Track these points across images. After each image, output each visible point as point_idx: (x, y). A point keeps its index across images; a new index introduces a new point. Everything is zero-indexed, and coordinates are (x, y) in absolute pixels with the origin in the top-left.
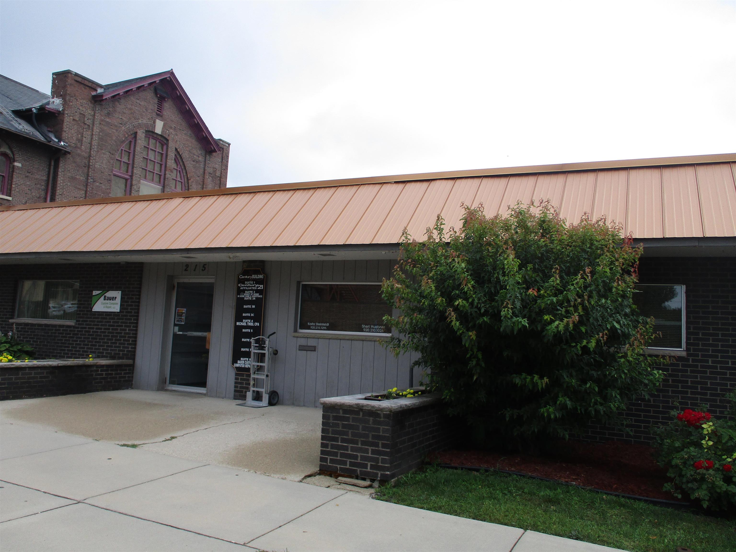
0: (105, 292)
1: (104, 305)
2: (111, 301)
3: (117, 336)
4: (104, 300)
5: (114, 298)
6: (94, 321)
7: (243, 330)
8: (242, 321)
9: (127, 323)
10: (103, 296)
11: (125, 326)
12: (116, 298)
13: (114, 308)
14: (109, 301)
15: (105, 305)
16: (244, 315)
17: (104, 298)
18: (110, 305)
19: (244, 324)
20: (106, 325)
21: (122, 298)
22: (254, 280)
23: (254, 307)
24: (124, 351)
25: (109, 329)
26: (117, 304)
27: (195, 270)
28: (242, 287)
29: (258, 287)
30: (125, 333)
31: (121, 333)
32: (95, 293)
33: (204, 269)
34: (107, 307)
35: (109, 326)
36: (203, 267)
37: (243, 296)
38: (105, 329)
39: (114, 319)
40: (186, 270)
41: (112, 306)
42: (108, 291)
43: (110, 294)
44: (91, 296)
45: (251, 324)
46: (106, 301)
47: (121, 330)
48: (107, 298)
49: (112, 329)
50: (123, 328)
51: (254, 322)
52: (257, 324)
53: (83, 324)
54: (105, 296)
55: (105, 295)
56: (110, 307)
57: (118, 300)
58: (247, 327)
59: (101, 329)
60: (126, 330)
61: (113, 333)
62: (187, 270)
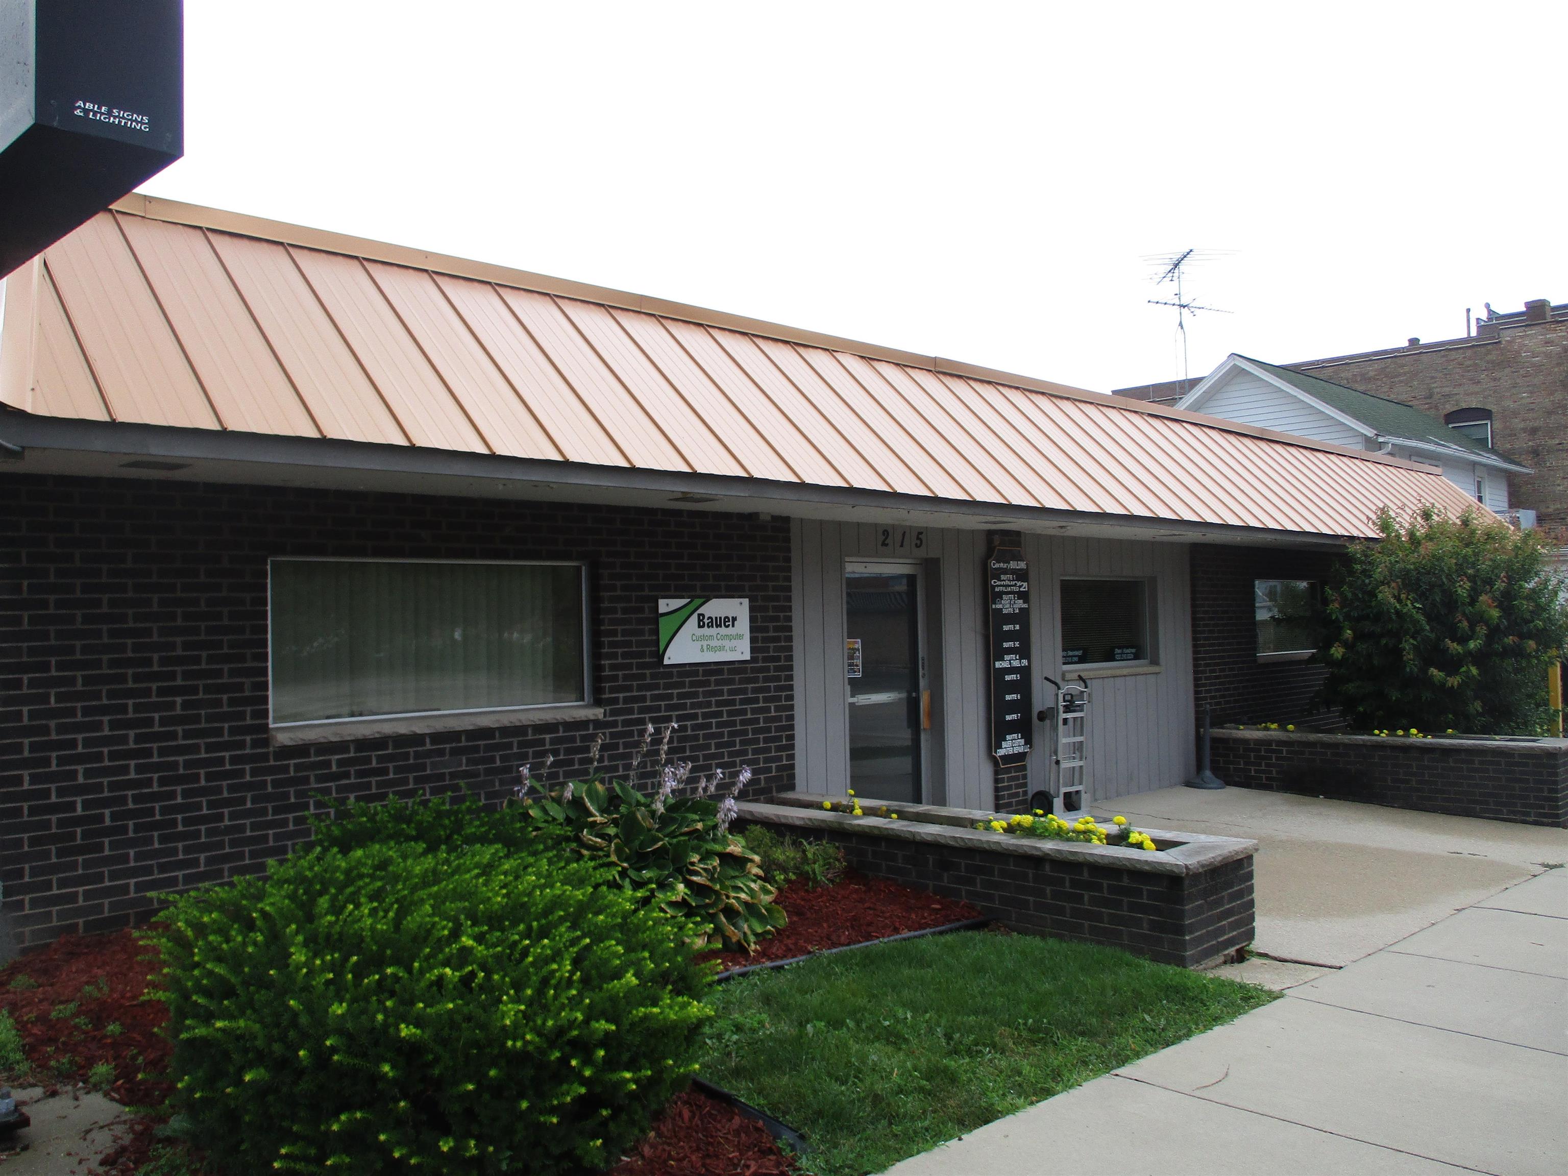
0: (698, 601)
1: (700, 643)
2: (723, 630)
3: (745, 732)
4: (700, 626)
5: (728, 621)
6: (670, 697)
7: (1008, 678)
8: (1003, 660)
9: (768, 689)
10: (695, 616)
11: (766, 700)
12: (734, 619)
13: (733, 649)
14: (714, 631)
15: (705, 643)
16: (1006, 645)
17: (699, 621)
18: (720, 643)
19: (1005, 665)
20: (709, 704)
21: (752, 619)
22: (1013, 572)
23: (1017, 627)
24: (769, 770)
25: (719, 714)
26: (740, 637)
27: (902, 546)
28: (998, 586)
29: (1020, 587)
30: (766, 720)
31: (757, 721)
32: (665, 605)
33: (918, 542)
34: (709, 648)
35: (719, 704)
36: (918, 538)
37: (1000, 606)
38: (705, 716)
39: (730, 682)
40: (884, 544)
41: (727, 643)
42: (708, 599)
43: (716, 607)
44: (656, 616)
45: (1016, 664)
46: (706, 631)
47: (754, 711)
48: (706, 621)
49: (730, 714)
50: (761, 705)
51: (1020, 659)
52: (1025, 662)
53: (630, 711)
54: (699, 615)
55: (699, 611)
56: (721, 648)
57: (743, 626)
58: (1011, 670)
59: (694, 717)
60: (768, 710)
61: (733, 724)
62: (887, 545)
